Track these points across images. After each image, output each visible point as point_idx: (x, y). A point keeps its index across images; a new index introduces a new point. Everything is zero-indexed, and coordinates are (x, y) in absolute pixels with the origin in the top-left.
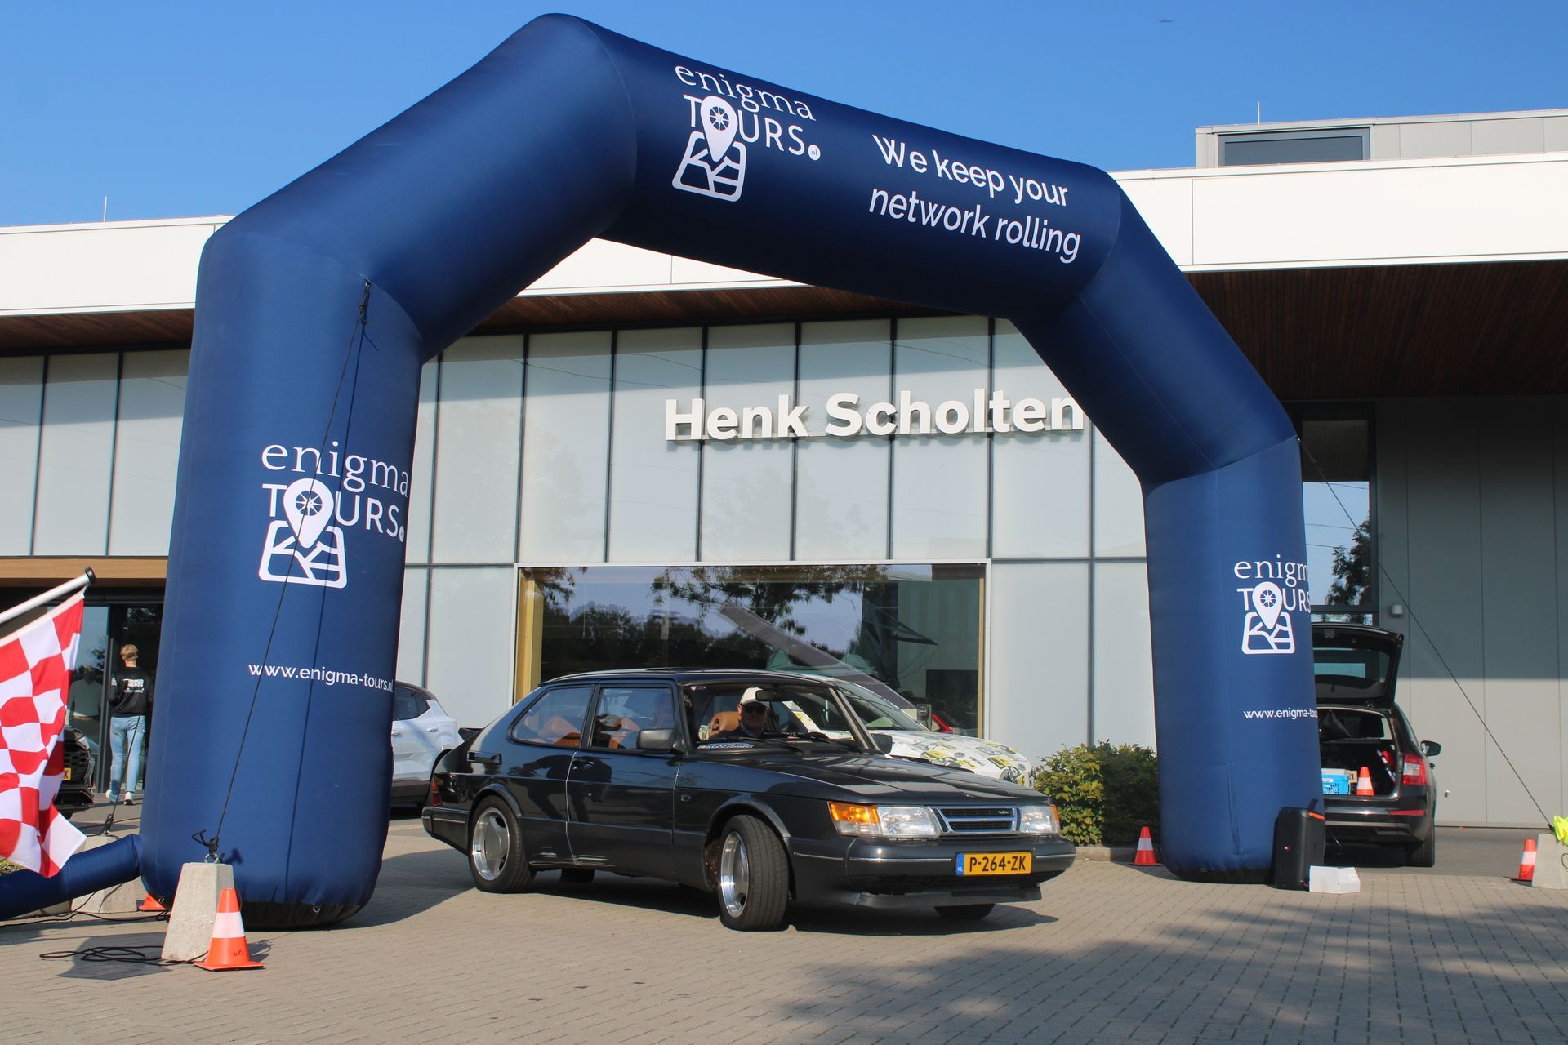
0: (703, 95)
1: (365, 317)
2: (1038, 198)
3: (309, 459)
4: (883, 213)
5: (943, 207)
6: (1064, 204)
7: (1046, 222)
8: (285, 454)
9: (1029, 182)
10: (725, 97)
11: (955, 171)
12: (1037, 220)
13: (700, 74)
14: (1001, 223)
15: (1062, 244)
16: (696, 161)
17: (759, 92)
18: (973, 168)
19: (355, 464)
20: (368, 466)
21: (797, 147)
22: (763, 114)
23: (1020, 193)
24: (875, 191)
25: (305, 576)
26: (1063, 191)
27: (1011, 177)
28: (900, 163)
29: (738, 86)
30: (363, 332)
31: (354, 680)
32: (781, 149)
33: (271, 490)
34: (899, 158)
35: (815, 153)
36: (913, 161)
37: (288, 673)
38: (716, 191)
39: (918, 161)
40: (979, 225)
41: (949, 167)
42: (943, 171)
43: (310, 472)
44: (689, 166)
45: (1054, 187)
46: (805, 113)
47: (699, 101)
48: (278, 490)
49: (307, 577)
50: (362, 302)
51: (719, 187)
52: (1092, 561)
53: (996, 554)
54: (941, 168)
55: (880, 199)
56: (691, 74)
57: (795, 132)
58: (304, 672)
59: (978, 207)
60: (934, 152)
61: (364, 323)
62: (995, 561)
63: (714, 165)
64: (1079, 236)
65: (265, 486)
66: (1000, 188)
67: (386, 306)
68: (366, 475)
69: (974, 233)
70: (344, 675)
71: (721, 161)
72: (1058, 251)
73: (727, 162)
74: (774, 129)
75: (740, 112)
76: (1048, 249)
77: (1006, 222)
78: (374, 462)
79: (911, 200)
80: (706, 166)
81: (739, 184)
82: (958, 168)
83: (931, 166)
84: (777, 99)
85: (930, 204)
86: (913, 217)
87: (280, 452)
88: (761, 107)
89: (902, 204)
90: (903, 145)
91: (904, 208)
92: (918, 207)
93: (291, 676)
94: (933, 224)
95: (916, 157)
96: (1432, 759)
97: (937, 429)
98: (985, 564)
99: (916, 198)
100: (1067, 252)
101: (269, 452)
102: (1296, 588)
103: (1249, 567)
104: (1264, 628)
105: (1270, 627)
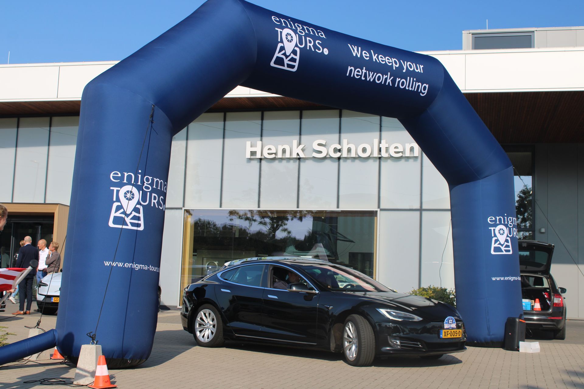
0: (283, 28)
1: (152, 120)
2: (412, 69)
3: (129, 177)
4: (352, 76)
5: (375, 74)
6: (422, 72)
7: (415, 79)
8: (120, 175)
9: (409, 63)
10: (291, 29)
11: (380, 59)
12: (412, 78)
13: (281, 19)
14: (398, 80)
15: (421, 88)
16: (280, 55)
17: (304, 26)
18: (387, 58)
20: (153, 180)
21: (319, 50)
22: (306, 36)
23: (405, 68)
24: (349, 67)
25: (127, 225)
26: (422, 67)
27: (401, 61)
28: (359, 56)
29: (296, 24)
30: (152, 126)
31: (146, 268)
32: (313, 50)
33: (114, 190)
34: (358, 54)
35: (326, 51)
36: (364, 55)
37: (120, 265)
38: (287, 67)
39: (366, 55)
40: (389, 81)
41: (378, 57)
42: (375, 59)
43: (129, 183)
44: (277, 57)
45: (418, 65)
46: (322, 35)
47: (281, 30)
48: (117, 190)
50: (151, 114)
51: (289, 66)
52: (421, 210)
53: (382, 207)
54: (374, 57)
55: (351, 70)
56: (278, 19)
57: (318, 43)
58: (127, 264)
59: (389, 73)
60: (372, 51)
61: (152, 122)
62: (381, 210)
63: (287, 57)
64: (428, 85)
65: (112, 188)
66: (397, 66)
67: (160, 115)
68: (152, 184)
69: (387, 84)
70: (142, 266)
71: (290, 55)
72: (419, 91)
73: (292, 55)
74: (310, 42)
75: (297, 35)
76: (415, 90)
77: (400, 79)
78: (155, 179)
79: (363, 71)
80: (284, 57)
81: (296, 64)
82: (381, 57)
83: (371, 57)
84: (311, 29)
85: (370, 72)
86: (364, 77)
88: (305, 33)
89: (360, 73)
90: (360, 48)
92: (366, 73)
93: (121, 266)
94: (372, 80)
95: (365, 53)
96: (563, 295)
97: (358, 155)
98: (377, 211)
99: (365, 70)
100: (423, 91)
101: (113, 174)
102: (513, 228)
103: (494, 219)
104: (500, 244)
105: (502, 243)
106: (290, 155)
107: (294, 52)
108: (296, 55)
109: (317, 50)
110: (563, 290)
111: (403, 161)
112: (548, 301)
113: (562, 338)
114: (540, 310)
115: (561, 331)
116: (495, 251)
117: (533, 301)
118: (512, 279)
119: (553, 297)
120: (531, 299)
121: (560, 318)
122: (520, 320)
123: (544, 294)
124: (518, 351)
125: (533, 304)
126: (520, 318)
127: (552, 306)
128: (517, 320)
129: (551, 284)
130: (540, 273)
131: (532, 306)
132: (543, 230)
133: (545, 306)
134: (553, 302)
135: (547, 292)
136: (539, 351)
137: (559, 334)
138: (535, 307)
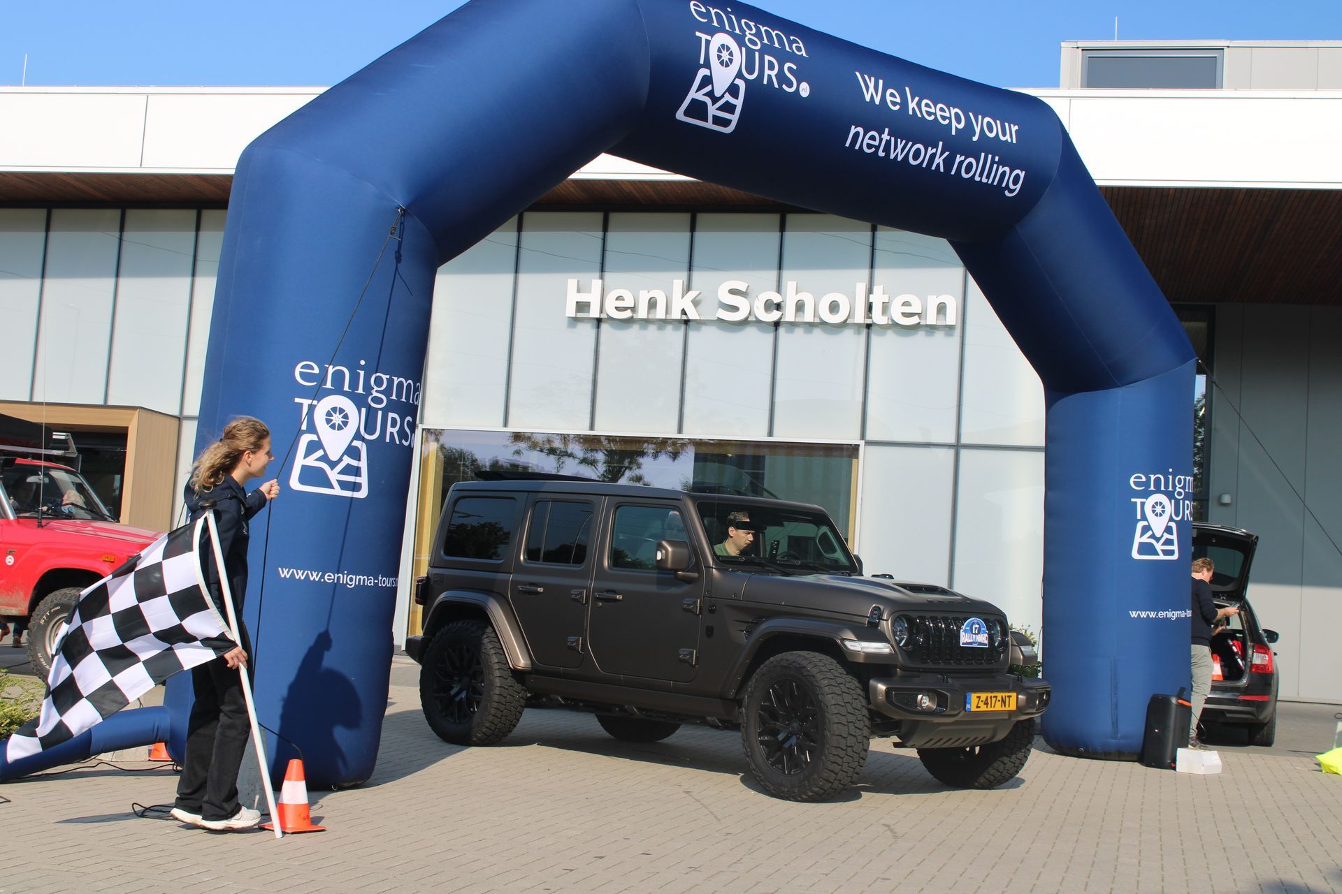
0: (712, 32)
2: (992, 135)
3: (338, 377)
4: (857, 147)
5: (910, 143)
6: (1014, 142)
7: (997, 159)
8: (316, 370)
9: (987, 119)
10: (732, 34)
11: (924, 109)
12: (990, 156)
13: (711, 9)
14: (959, 159)
15: (1008, 180)
16: (700, 96)
17: (761, 27)
18: (939, 106)
19: (379, 382)
20: (390, 382)
21: (790, 85)
22: (764, 50)
23: (978, 130)
24: (853, 127)
25: (332, 487)
26: (1014, 128)
28: (877, 101)
29: (742, 21)
31: (371, 582)
32: (776, 86)
33: (302, 404)
34: (877, 95)
35: (805, 90)
36: (889, 99)
37: (315, 576)
38: (713, 123)
39: (892, 99)
40: (939, 160)
41: (919, 104)
42: (913, 109)
43: (338, 390)
44: (693, 100)
45: (1007, 124)
46: (799, 49)
47: (709, 38)
48: (309, 405)
49: (334, 488)
51: (717, 120)
52: (957, 447)
53: (870, 436)
54: (912, 105)
55: (857, 134)
56: (703, 10)
57: (789, 69)
59: (941, 143)
60: (907, 89)
62: (869, 443)
63: (715, 100)
64: (1024, 172)
65: (297, 400)
66: (961, 126)
68: (388, 392)
69: (933, 168)
70: (362, 578)
71: (722, 96)
72: (1004, 185)
73: (728, 97)
74: (771, 66)
75: (743, 49)
76: (995, 183)
77: (963, 158)
78: (395, 379)
79: (883, 136)
80: (708, 100)
81: (735, 118)
82: (927, 105)
83: (904, 104)
85: (899, 140)
86: (883, 151)
87: (312, 368)
88: (762, 44)
89: (875, 140)
90: (881, 82)
91: (876, 143)
92: (888, 142)
93: (317, 580)
94: (900, 159)
95: (892, 95)
96: (1273, 646)
97: (821, 319)
98: (859, 445)
99: (888, 135)
100: (1012, 187)
101: (302, 368)
102: (1184, 500)
103: (1143, 479)
104: (1153, 536)
105: (1158, 535)
106: (667, 313)
107: (733, 90)
108: (736, 96)
109: (784, 86)
110: (1273, 636)
111: (920, 335)
113: (1267, 742)
115: (1266, 728)
116: (1140, 552)
118: (1173, 615)
119: (1250, 652)
121: (1265, 698)
122: (1181, 701)
124: (1175, 769)
126: (1179, 696)
128: (1173, 700)
129: (1247, 622)
130: (1223, 596)
132: (1226, 499)
134: (1251, 661)
136: (1219, 771)
137: (1261, 733)
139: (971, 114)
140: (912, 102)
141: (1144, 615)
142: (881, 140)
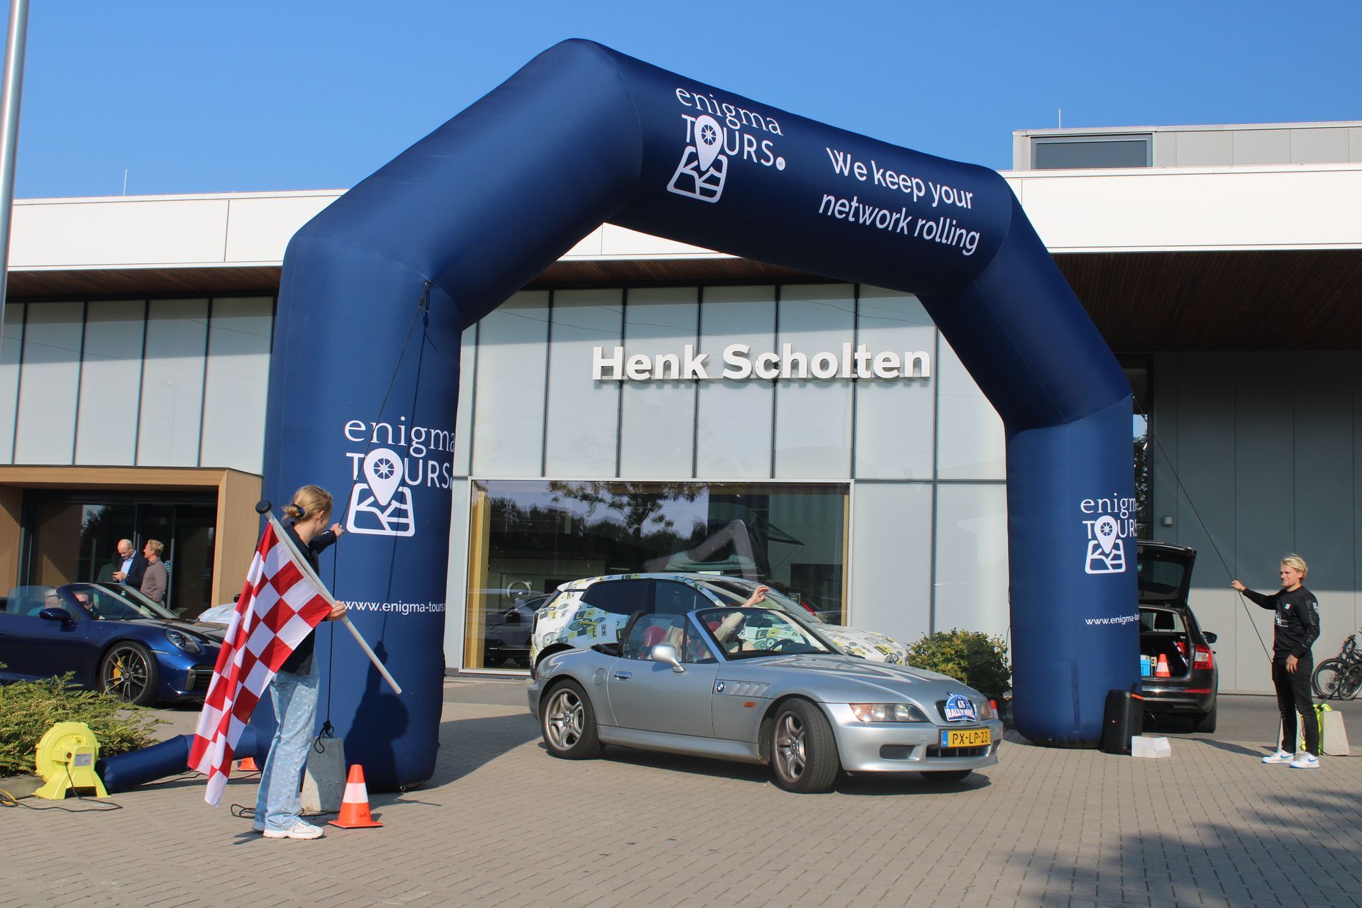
0: (696, 114)
1: (428, 302)
2: (950, 202)
3: (382, 432)
4: (829, 214)
5: (877, 210)
6: (969, 207)
7: (954, 222)
8: (363, 428)
9: (944, 188)
10: (714, 116)
11: (888, 179)
12: (948, 220)
13: (695, 95)
14: (920, 222)
15: (966, 240)
16: (688, 170)
17: (740, 110)
18: (902, 176)
19: (418, 434)
20: (428, 434)
21: (768, 160)
22: (743, 130)
23: (937, 198)
24: (825, 196)
25: (383, 528)
26: (969, 196)
28: (846, 173)
29: (724, 105)
32: (755, 161)
34: (846, 169)
35: (781, 164)
36: (856, 171)
38: (700, 194)
39: (860, 171)
40: (903, 224)
41: (883, 175)
42: (879, 179)
43: (383, 443)
44: (682, 174)
45: (962, 192)
46: (775, 128)
47: (694, 120)
48: (359, 458)
49: (385, 529)
50: (424, 299)
51: (704, 192)
52: (935, 482)
53: (859, 475)
54: (877, 176)
55: (829, 202)
56: (688, 96)
57: (767, 146)
58: (386, 605)
59: (904, 209)
60: (873, 162)
62: (858, 481)
63: (701, 174)
64: (979, 234)
65: (349, 455)
66: (922, 194)
68: (426, 443)
69: (898, 231)
70: (415, 607)
71: (708, 170)
72: (961, 246)
73: (713, 171)
74: (750, 144)
75: (725, 129)
76: (954, 244)
77: (924, 221)
78: (432, 431)
79: (852, 203)
80: (695, 174)
81: (719, 189)
82: (891, 176)
83: (870, 175)
84: (754, 116)
85: (867, 207)
86: (853, 217)
87: (359, 426)
88: (740, 123)
89: (845, 207)
90: (849, 156)
91: (847, 210)
92: (857, 209)
93: (376, 609)
94: (868, 223)
95: (859, 167)
96: (1212, 646)
97: (813, 375)
98: (849, 483)
99: (857, 202)
100: (968, 247)
101: (350, 426)
102: (1128, 519)
103: (1093, 504)
104: (1103, 553)
105: (1107, 552)
106: (680, 374)
107: (717, 165)
108: (720, 170)
109: (762, 161)
110: (1212, 637)
111: (900, 386)
112: (1183, 659)
113: (1210, 729)
114: (1169, 676)
115: (1208, 717)
116: (1092, 568)
117: (1155, 658)
118: (1123, 620)
119: (1192, 651)
120: (1151, 655)
121: (1207, 691)
122: (1133, 695)
123: (1176, 644)
124: (1130, 754)
125: (1155, 665)
126: (1132, 691)
127: (1191, 668)
128: (1128, 695)
129: (1189, 625)
130: (1167, 603)
131: (1154, 667)
132: (1169, 521)
133: (1177, 668)
134: (1193, 660)
135: (1181, 642)
136: (1169, 755)
137: (1204, 721)
138: (1159, 670)
139: (930, 184)
140: (877, 173)
141: (1098, 622)
142: (851, 207)
